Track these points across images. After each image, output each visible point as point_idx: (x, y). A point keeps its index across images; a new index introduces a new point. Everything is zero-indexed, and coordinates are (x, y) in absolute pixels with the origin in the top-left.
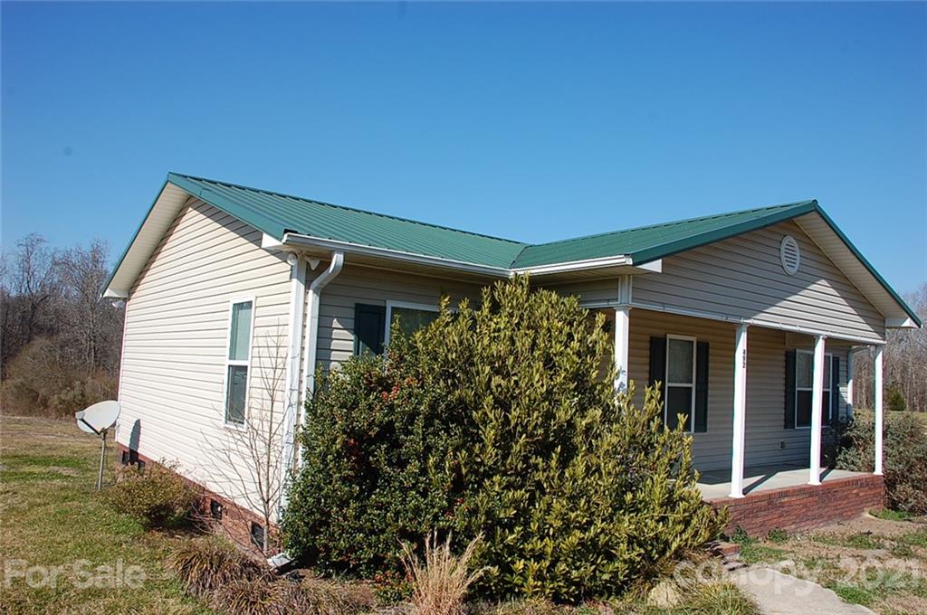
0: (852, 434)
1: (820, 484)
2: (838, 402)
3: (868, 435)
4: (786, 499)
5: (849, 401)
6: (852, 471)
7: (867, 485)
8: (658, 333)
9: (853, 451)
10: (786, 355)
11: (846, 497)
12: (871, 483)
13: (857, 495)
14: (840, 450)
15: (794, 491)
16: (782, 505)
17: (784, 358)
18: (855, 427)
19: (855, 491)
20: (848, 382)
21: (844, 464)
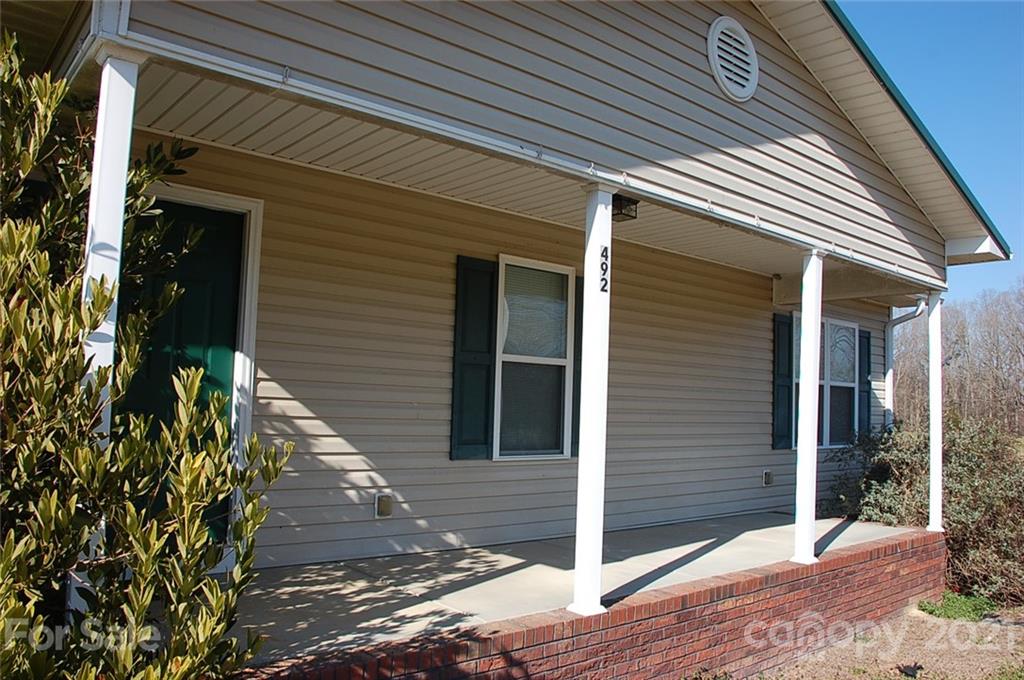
0: (888, 457)
1: (816, 560)
2: (869, 406)
3: (917, 458)
4: (729, 604)
5: (888, 403)
6: (890, 524)
7: (914, 554)
8: (480, 250)
9: (889, 488)
10: (774, 320)
11: (872, 582)
12: (920, 549)
13: (895, 574)
14: (869, 488)
15: (752, 582)
16: (721, 617)
17: (770, 325)
18: (896, 445)
19: (890, 568)
20: (885, 374)
21: (875, 513)
